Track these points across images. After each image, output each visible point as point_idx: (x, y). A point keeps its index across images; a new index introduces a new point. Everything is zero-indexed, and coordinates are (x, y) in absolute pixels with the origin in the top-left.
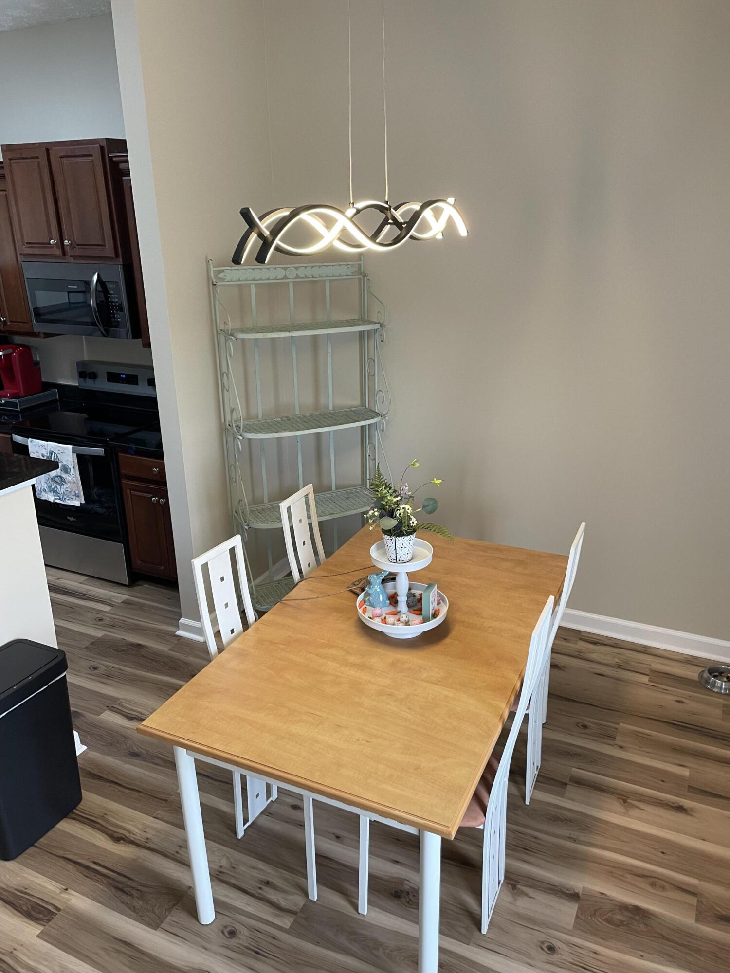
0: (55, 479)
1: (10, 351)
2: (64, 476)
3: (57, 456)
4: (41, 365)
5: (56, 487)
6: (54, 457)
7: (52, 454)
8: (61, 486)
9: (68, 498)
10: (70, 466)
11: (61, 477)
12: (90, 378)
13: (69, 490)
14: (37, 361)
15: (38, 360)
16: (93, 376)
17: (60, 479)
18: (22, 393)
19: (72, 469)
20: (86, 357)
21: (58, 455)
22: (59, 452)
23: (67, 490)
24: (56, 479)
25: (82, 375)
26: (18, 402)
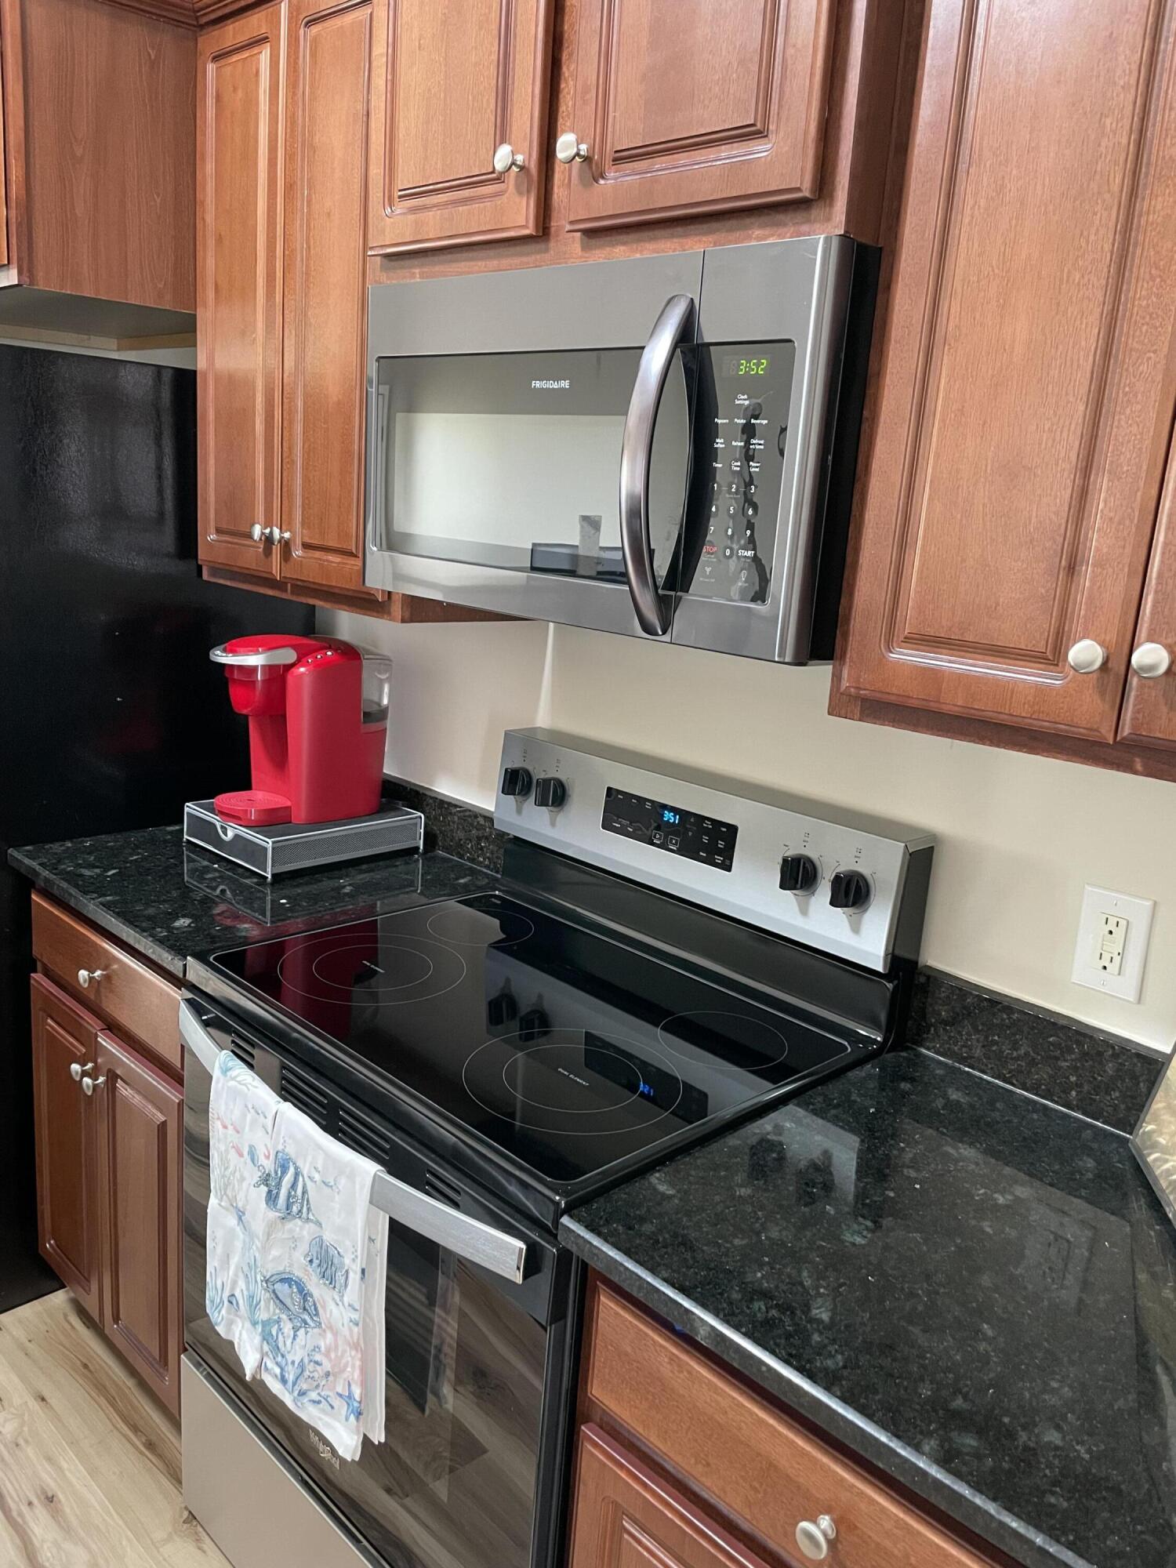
0: (278, 1286)
1: (287, 656)
2: (317, 1288)
3: (304, 1186)
4: (389, 724)
5: (278, 1321)
6: (294, 1186)
7: (285, 1170)
8: (296, 1329)
9: (314, 1395)
10: (347, 1261)
11: (305, 1295)
12: (542, 802)
13: (327, 1365)
14: (379, 704)
15: (385, 701)
16: (555, 795)
17: (297, 1298)
18: (301, 814)
19: (354, 1277)
20: (543, 718)
21: (309, 1184)
22: (317, 1177)
23: (318, 1357)
24: (282, 1289)
25: (515, 782)
26: (270, 846)
